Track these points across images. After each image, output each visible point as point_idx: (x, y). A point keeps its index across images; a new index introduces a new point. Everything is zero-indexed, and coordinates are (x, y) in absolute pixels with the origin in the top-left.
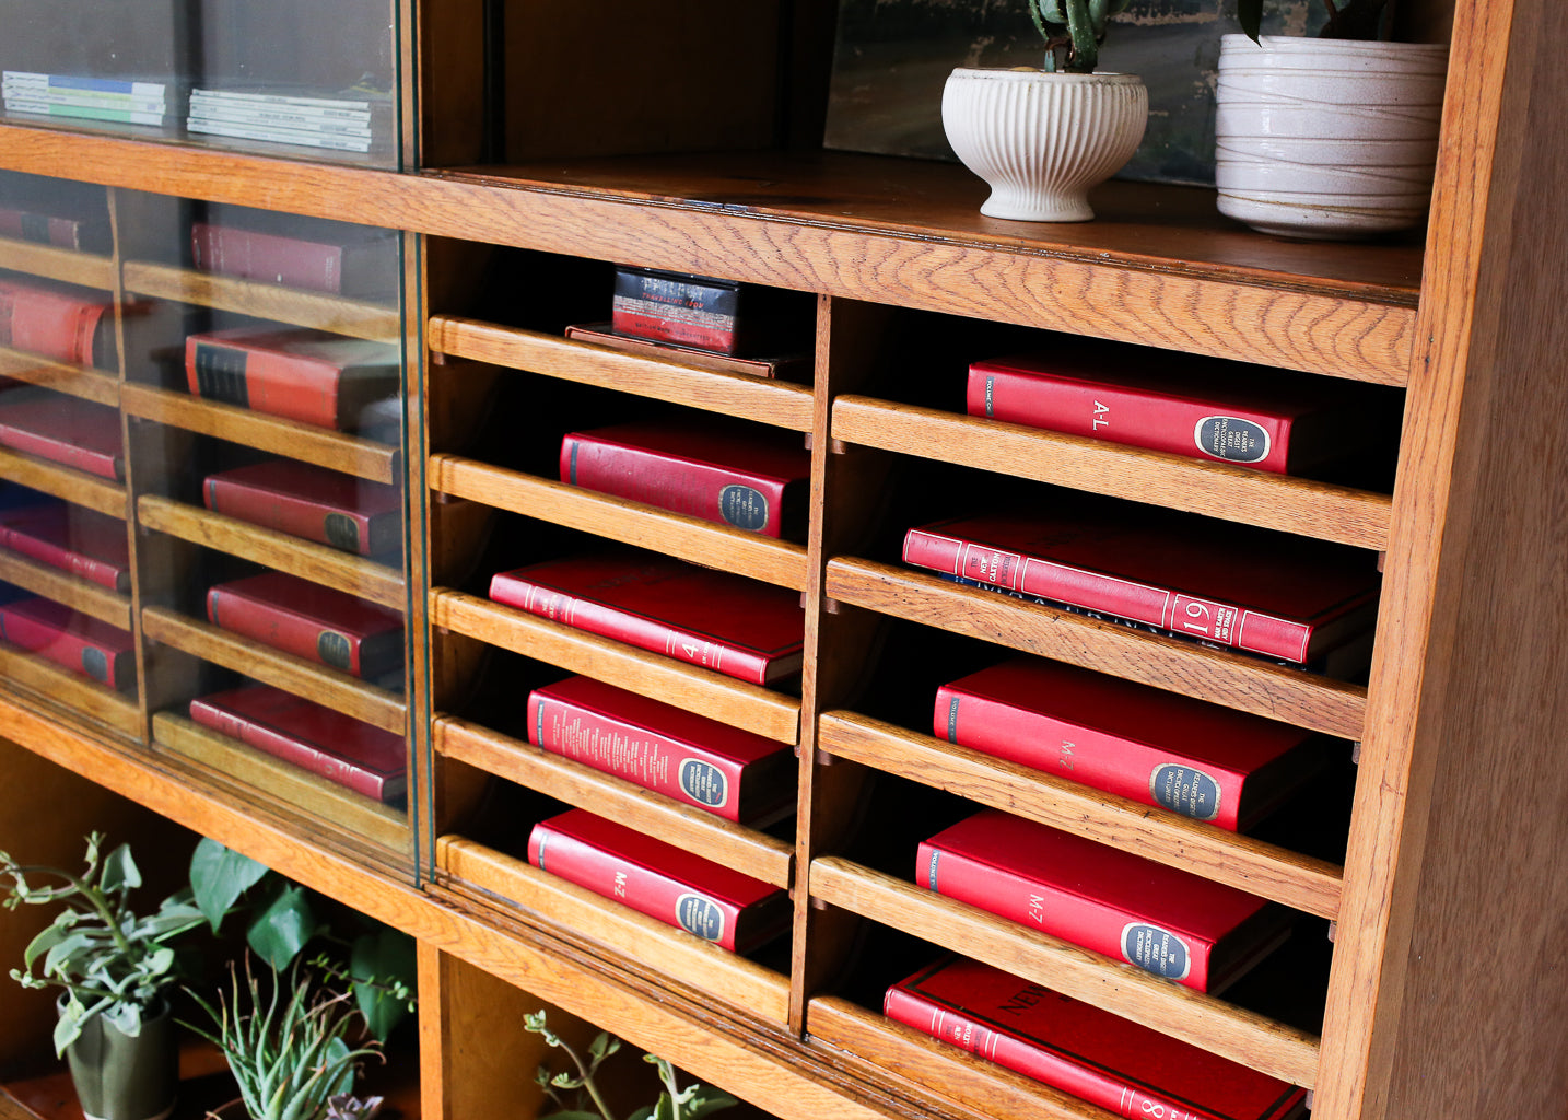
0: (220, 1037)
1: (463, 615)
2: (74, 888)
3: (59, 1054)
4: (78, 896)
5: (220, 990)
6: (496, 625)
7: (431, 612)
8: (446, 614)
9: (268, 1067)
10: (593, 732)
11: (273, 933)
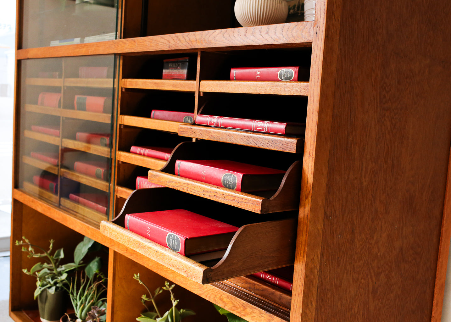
0: (69, 290)
1: (124, 157)
2: (45, 254)
3: (35, 298)
4: (46, 257)
5: (72, 278)
6: (129, 157)
7: (117, 156)
8: (120, 157)
9: (80, 299)
10: (149, 185)
11: (90, 268)
